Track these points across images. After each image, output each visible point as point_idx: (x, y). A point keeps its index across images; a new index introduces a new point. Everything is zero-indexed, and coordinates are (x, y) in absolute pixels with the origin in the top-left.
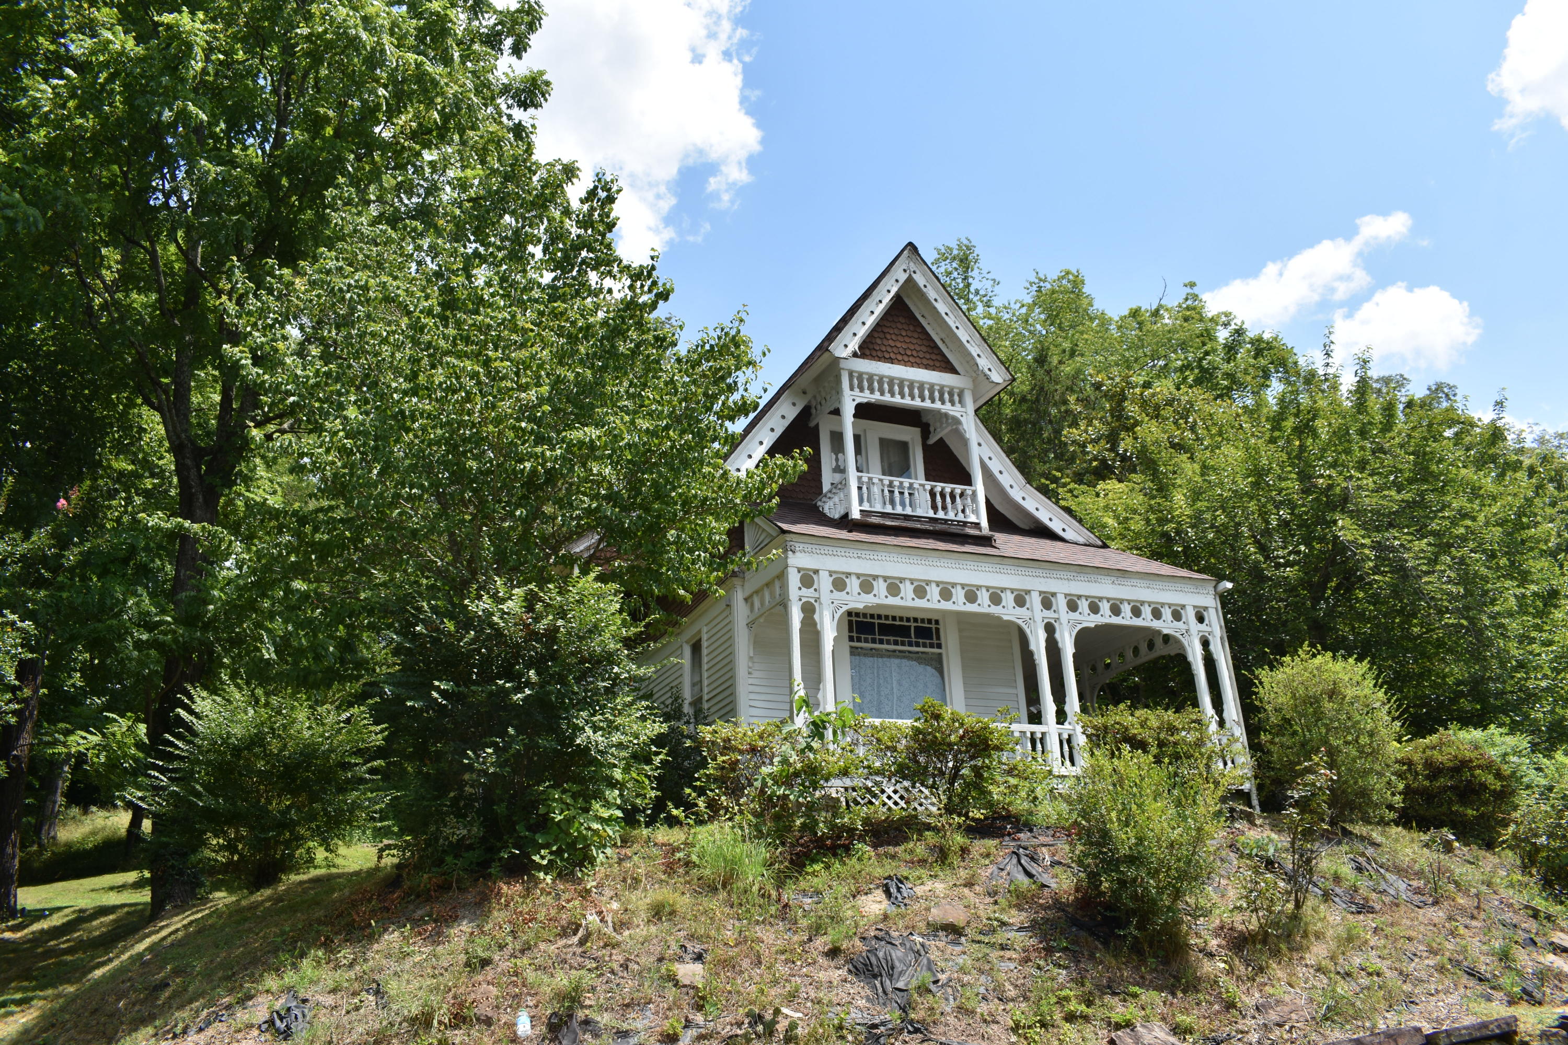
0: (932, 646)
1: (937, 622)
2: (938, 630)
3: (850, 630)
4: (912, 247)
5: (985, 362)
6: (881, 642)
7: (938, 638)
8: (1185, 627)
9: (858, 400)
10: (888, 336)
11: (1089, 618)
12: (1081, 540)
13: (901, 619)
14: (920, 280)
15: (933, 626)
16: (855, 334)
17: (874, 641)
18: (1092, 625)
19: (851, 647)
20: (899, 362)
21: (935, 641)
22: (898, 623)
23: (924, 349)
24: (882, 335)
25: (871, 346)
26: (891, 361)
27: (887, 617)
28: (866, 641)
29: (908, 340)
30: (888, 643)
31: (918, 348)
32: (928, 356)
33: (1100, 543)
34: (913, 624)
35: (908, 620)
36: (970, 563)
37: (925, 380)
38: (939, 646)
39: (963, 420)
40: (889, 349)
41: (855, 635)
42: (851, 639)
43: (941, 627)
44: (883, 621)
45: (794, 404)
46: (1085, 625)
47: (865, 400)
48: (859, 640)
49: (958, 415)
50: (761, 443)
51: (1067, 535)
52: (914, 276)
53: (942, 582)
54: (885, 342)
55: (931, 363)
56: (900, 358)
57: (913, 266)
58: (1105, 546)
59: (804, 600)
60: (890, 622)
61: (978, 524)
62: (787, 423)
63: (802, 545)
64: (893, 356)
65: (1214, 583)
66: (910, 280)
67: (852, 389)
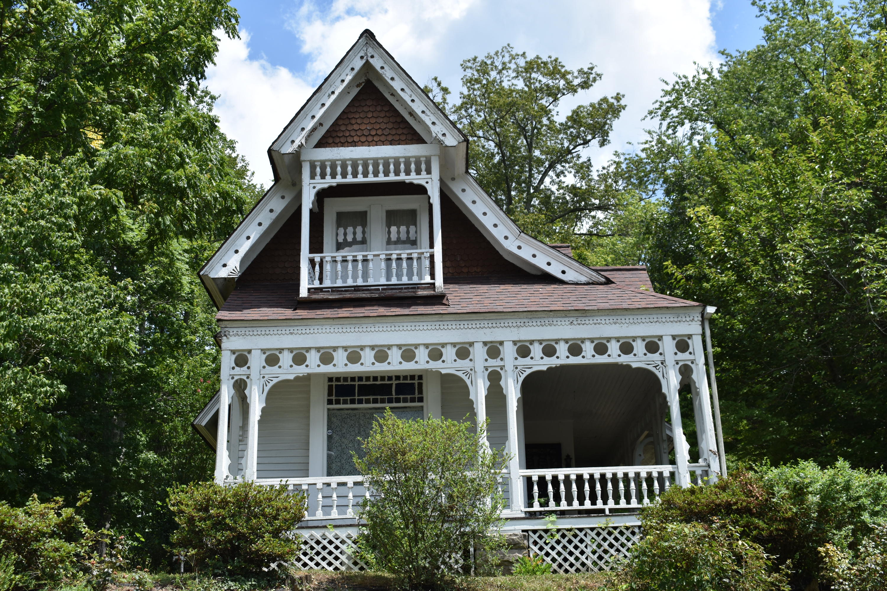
0: (413, 400)
1: (420, 377)
2: (420, 385)
3: (330, 394)
4: (368, 35)
5: (437, 130)
6: (360, 402)
7: (421, 391)
8: (661, 358)
9: (319, 187)
10: (353, 121)
11: (541, 362)
12: (583, 279)
13: (383, 378)
14: (377, 63)
15: (416, 382)
16: (303, 129)
17: (353, 402)
18: (545, 368)
19: (328, 409)
20: (363, 144)
21: (417, 395)
22: (379, 383)
23: (390, 126)
24: (347, 122)
25: (334, 134)
26: (354, 144)
27: (368, 379)
28: (345, 402)
29: (373, 121)
30: (368, 402)
31: (383, 126)
32: (394, 132)
33: (603, 280)
34: (394, 382)
35: (390, 378)
36: (407, 325)
37: (387, 156)
38: (421, 400)
39: (428, 186)
40: (353, 133)
41: (334, 398)
42: (330, 402)
43: (424, 382)
44: (364, 383)
45: (283, 197)
46: (535, 369)
47: (326, 186)
48: (338, 402)
49: (423, 182)
50: (248, 238)
51: (568, 277)
52: (371, 61)
53: (377, 346)
54: (350, 128)
55: (397, 138)
56: (363, 139)
57: (371, 51)
58: (608, 282)
59: (236, 378)
60: (371, 382)
61: (434, 284)
62: (274, 215)
63: (235, 330)
64: (356, 139)
65: (700, 309)
66: (367, 66)
67: (313, 177)
